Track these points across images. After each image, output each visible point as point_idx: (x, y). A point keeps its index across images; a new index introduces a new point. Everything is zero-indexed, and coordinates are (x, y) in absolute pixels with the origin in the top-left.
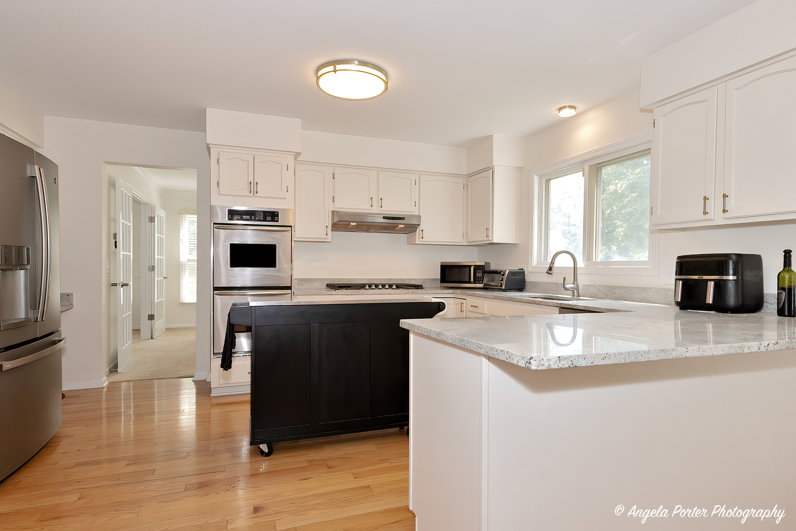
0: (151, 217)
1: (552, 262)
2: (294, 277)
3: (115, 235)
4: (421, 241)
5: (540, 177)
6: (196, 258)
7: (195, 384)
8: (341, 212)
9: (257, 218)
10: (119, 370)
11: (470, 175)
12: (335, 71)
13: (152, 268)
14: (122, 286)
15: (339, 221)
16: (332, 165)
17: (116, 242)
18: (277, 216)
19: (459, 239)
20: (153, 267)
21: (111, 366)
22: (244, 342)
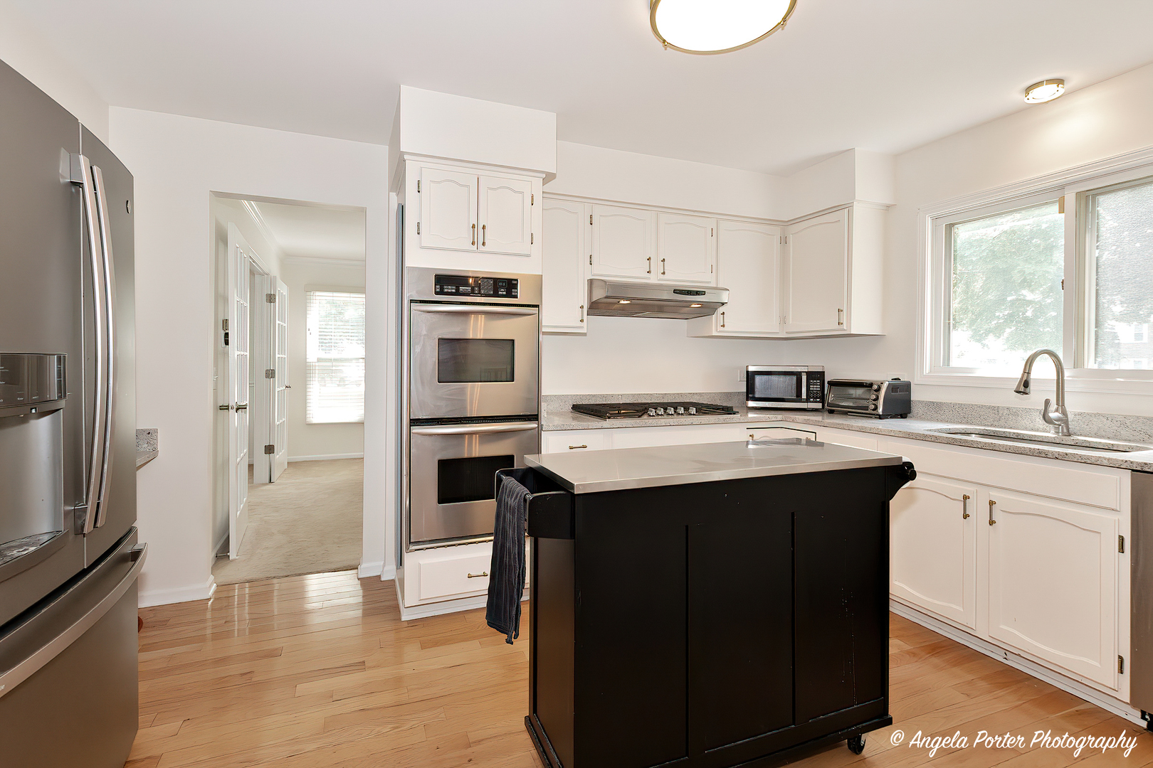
0: (271, 295)
1: (1027, 371)
2: (543, 394)
3: (225, 322)
4: (720, 332)
7: (362, 585)
8: (610, 282)
9: (482, 292)
10: (232, 555)
11: (790, 222)
13: (270, 374)
14: (237, 409)
15: (607, 297)
16: (589, 201)
17: (227, 335)
18: (515, 286)
19: (772, 328)
20: (273, 371)
21: (218, 547)
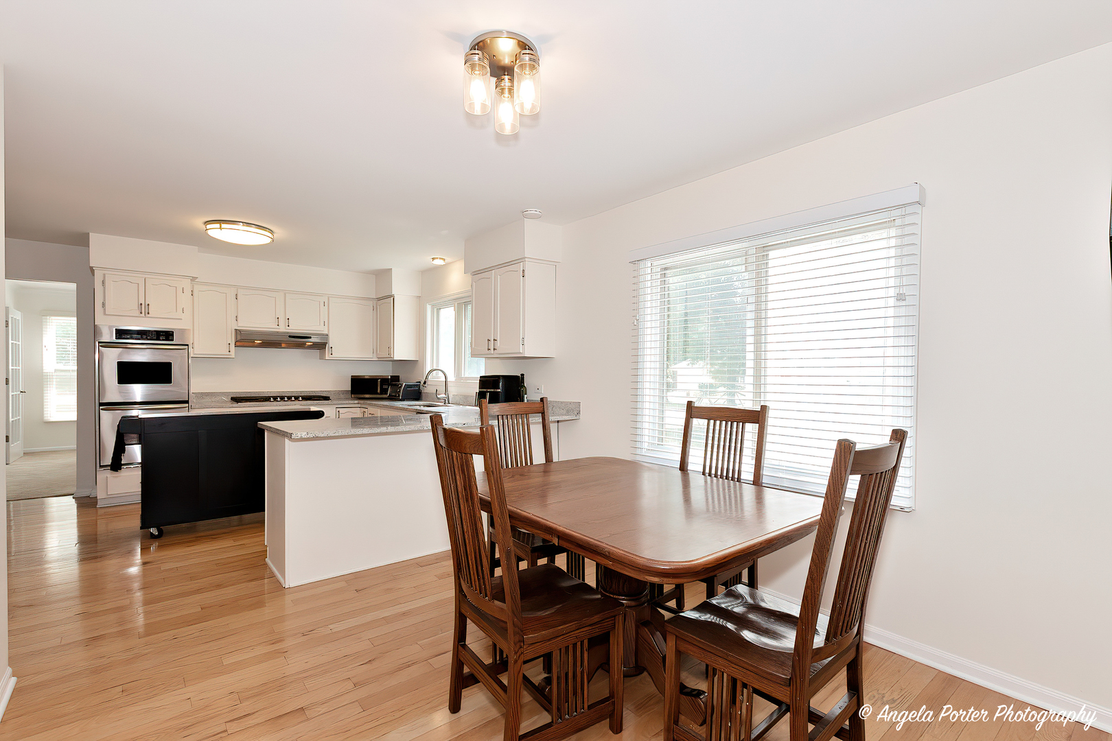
1: (427, 378)
2: (191, 391)
4: (330, 357)
5: (433, 306)
6: (76, 368)
7: (76, 501)
8: (243, 331)
9: (148, 337)
11: (379, 299)
12: (221, 228)
13: (6, 382)
16: (235, 287)
18: (172, 335)
19: (369, 355)
22: (135, 451)
